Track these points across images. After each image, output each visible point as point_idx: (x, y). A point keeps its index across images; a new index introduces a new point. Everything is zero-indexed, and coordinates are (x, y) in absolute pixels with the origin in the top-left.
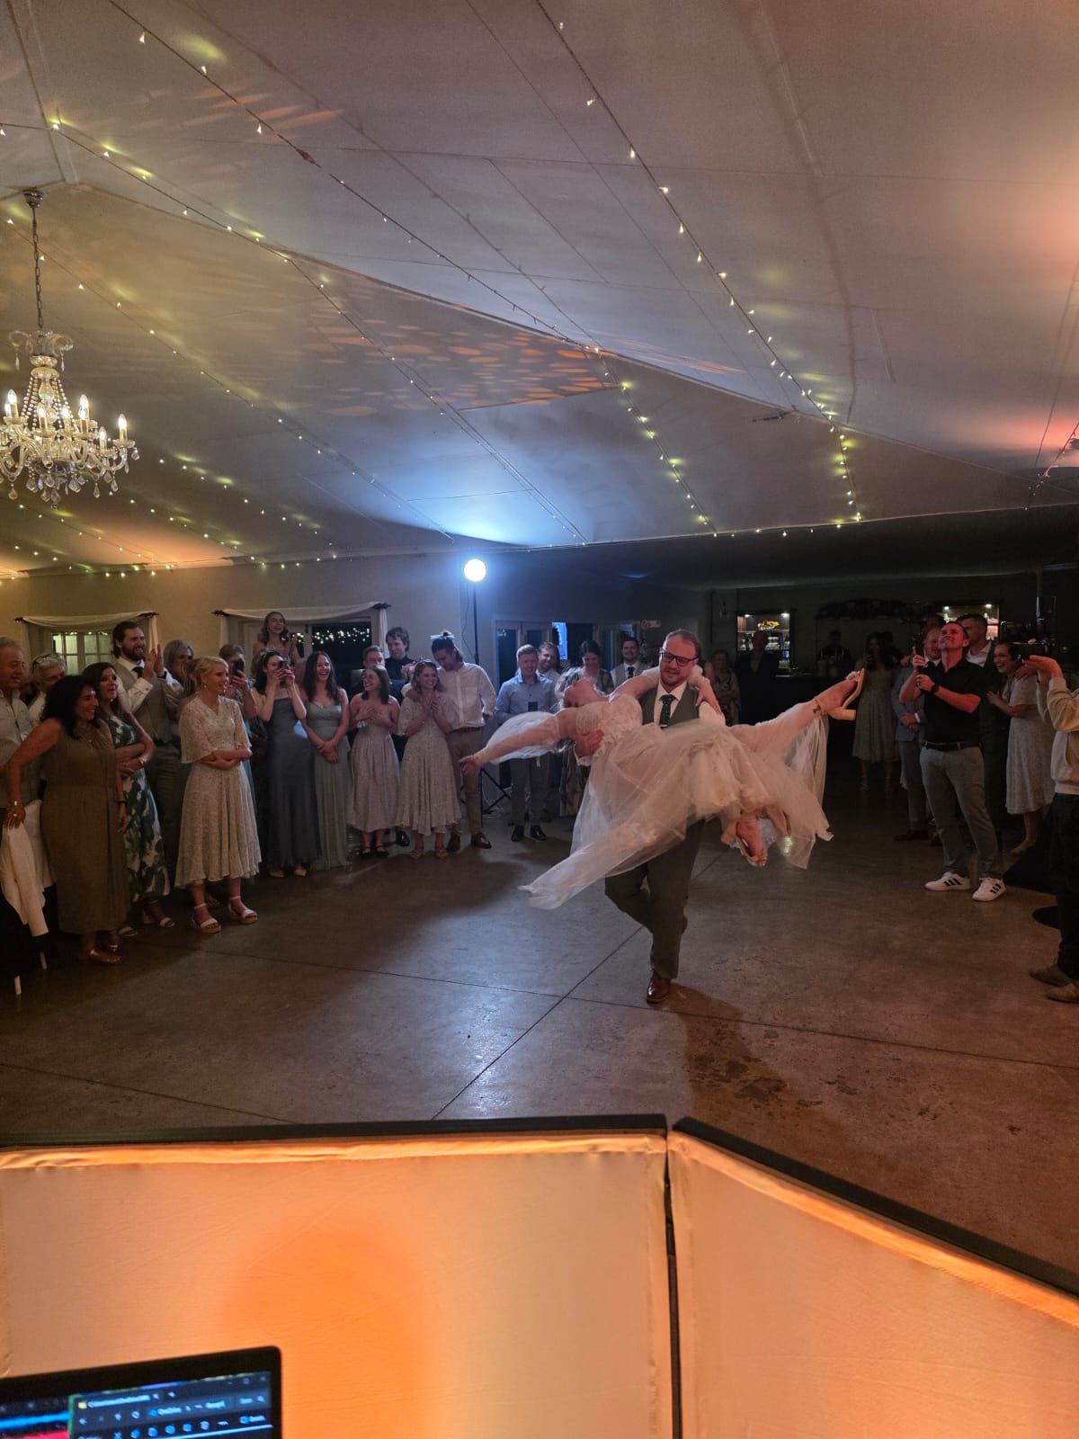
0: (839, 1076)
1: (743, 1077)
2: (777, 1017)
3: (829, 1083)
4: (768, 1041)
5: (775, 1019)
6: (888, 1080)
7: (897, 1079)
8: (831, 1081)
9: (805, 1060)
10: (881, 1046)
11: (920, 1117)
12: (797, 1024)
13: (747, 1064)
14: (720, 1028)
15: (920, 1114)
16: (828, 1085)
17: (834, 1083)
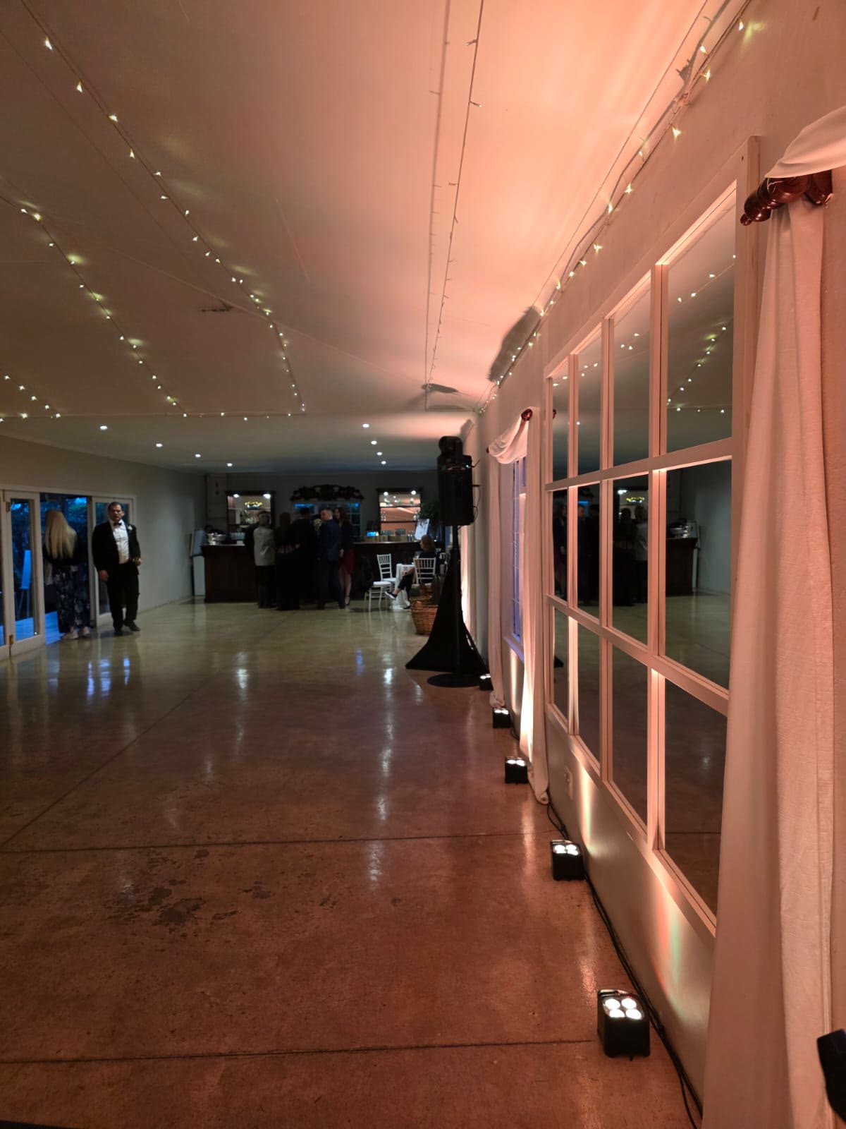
0: (256, 883)
1: (165, 902)
2: (211, 835)
3: (246, 891)
4: (198, 861)
5: (209, 838)
6: (299, 877)
7: (307, 875)
8: (247, 889)
9: (228, 873)
10: (298, 846)
11: (321, 907)
12: (228, 839)
13: (172, 888)
14: (154, 856)
15: (322, 905)
16: (245, 894)
17: (251, 890)
